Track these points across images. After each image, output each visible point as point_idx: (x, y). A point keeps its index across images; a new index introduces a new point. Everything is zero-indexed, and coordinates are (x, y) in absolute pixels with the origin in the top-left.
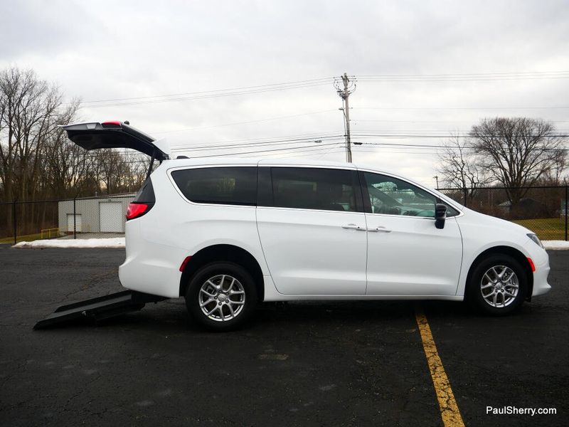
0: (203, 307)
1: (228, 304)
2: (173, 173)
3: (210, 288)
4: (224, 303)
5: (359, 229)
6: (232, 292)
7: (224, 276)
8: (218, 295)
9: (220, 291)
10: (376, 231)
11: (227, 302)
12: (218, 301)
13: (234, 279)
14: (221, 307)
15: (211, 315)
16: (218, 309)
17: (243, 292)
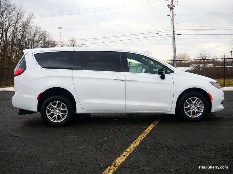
0: (48, 116)
1: (60, 115)
2: (35, 55)
3: (52, 107)
4: (58, 114)
5: (121, 80)
6: (62, 109)
7: (58, 102)
8: (55, 110)
9: (56, 109)
10: (130, 81)
11: (59, 113)
12: (55, 113)
13: (62, 103)
14: (56, 116)
15: (52, 119)
16: (55, 117)
17: (67, 109)
